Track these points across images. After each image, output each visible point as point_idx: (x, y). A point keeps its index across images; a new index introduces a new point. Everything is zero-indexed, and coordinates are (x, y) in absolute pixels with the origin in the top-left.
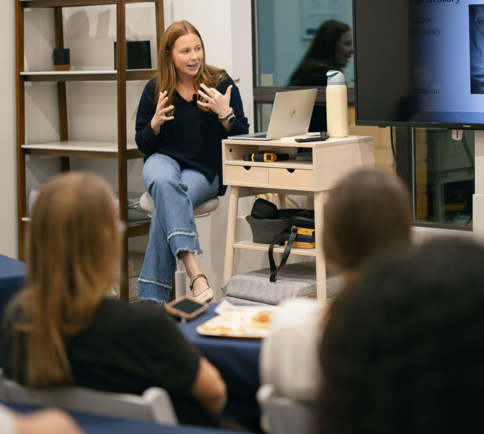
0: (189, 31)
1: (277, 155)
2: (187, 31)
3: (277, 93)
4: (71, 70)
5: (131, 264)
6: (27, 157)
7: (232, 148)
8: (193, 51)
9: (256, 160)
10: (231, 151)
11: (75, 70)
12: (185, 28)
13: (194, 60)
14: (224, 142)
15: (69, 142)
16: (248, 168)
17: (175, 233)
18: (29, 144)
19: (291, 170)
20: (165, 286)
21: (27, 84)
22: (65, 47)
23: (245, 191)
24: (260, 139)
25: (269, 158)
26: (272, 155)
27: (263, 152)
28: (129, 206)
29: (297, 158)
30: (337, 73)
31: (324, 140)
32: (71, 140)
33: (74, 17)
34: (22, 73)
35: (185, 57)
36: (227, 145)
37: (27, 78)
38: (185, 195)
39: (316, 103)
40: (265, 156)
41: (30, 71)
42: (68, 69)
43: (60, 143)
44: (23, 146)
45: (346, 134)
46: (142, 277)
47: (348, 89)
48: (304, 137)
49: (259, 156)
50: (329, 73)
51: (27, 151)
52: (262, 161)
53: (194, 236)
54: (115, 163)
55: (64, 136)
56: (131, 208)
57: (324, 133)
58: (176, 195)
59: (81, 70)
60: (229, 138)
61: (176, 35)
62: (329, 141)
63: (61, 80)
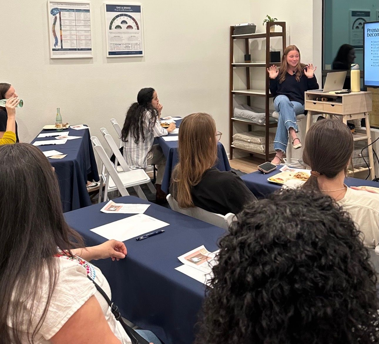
0: (295, 49)
1: (327, 98)
2: (294, 49)
3: (328, 73)
4: (252, 63)
5: (270, 137)
6: (234, 95)
7: (309, 95)
8: (295, 57)
9: (318, 100)
10: (308, 96)
11: (253, 63)
12: (293, 48)
13: (294, 61)
14: (305, 92)
15: (250, 90)
16: (315, 103)
17: (288, 120)
18: (234, 90)
19: (333, 105)
20: (284, 145)
21: (234, 68)
22: (249, 54)
23: (314, 113)
24: (320, 92)
25: (324, 100)
26: (325, 98)
27: (322, 97)
28: (270, 116)
29: (337, 100)
30: (355, 65)
31: (349, 93)
32: (251, 89)
33: (253, 42)
34: (232, 64)
35: (291, 59)
36: (306, 94)
37: (234, 66)
38: (293, 108)
39: (346, 77)
40: (322, 99)
41: (236, 63)
42: (250, 62)
43: (246, 90)
44: (232, 91)
45: (359, 90)
46: (275, 141)
47: (360, 71)
48: (339, 92)
49: (320, 99)
50: (352, 65)
51: (234, 93)
52: (321, 101)
53: (296, 124)
54: (264, 99)
55: (248, 88)
56: (271, 117)
57: (349, 90)
58: (289, 107)
59: (255, 63)
60: (308, 91)
61: (289, 50)
62: (350, 94)
63: (247, 67)
